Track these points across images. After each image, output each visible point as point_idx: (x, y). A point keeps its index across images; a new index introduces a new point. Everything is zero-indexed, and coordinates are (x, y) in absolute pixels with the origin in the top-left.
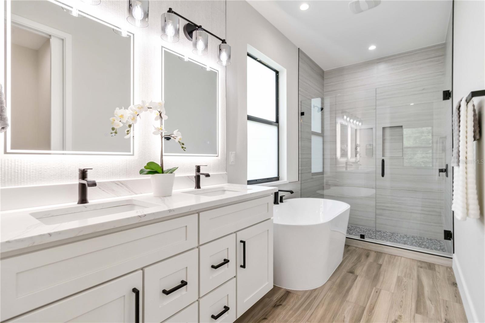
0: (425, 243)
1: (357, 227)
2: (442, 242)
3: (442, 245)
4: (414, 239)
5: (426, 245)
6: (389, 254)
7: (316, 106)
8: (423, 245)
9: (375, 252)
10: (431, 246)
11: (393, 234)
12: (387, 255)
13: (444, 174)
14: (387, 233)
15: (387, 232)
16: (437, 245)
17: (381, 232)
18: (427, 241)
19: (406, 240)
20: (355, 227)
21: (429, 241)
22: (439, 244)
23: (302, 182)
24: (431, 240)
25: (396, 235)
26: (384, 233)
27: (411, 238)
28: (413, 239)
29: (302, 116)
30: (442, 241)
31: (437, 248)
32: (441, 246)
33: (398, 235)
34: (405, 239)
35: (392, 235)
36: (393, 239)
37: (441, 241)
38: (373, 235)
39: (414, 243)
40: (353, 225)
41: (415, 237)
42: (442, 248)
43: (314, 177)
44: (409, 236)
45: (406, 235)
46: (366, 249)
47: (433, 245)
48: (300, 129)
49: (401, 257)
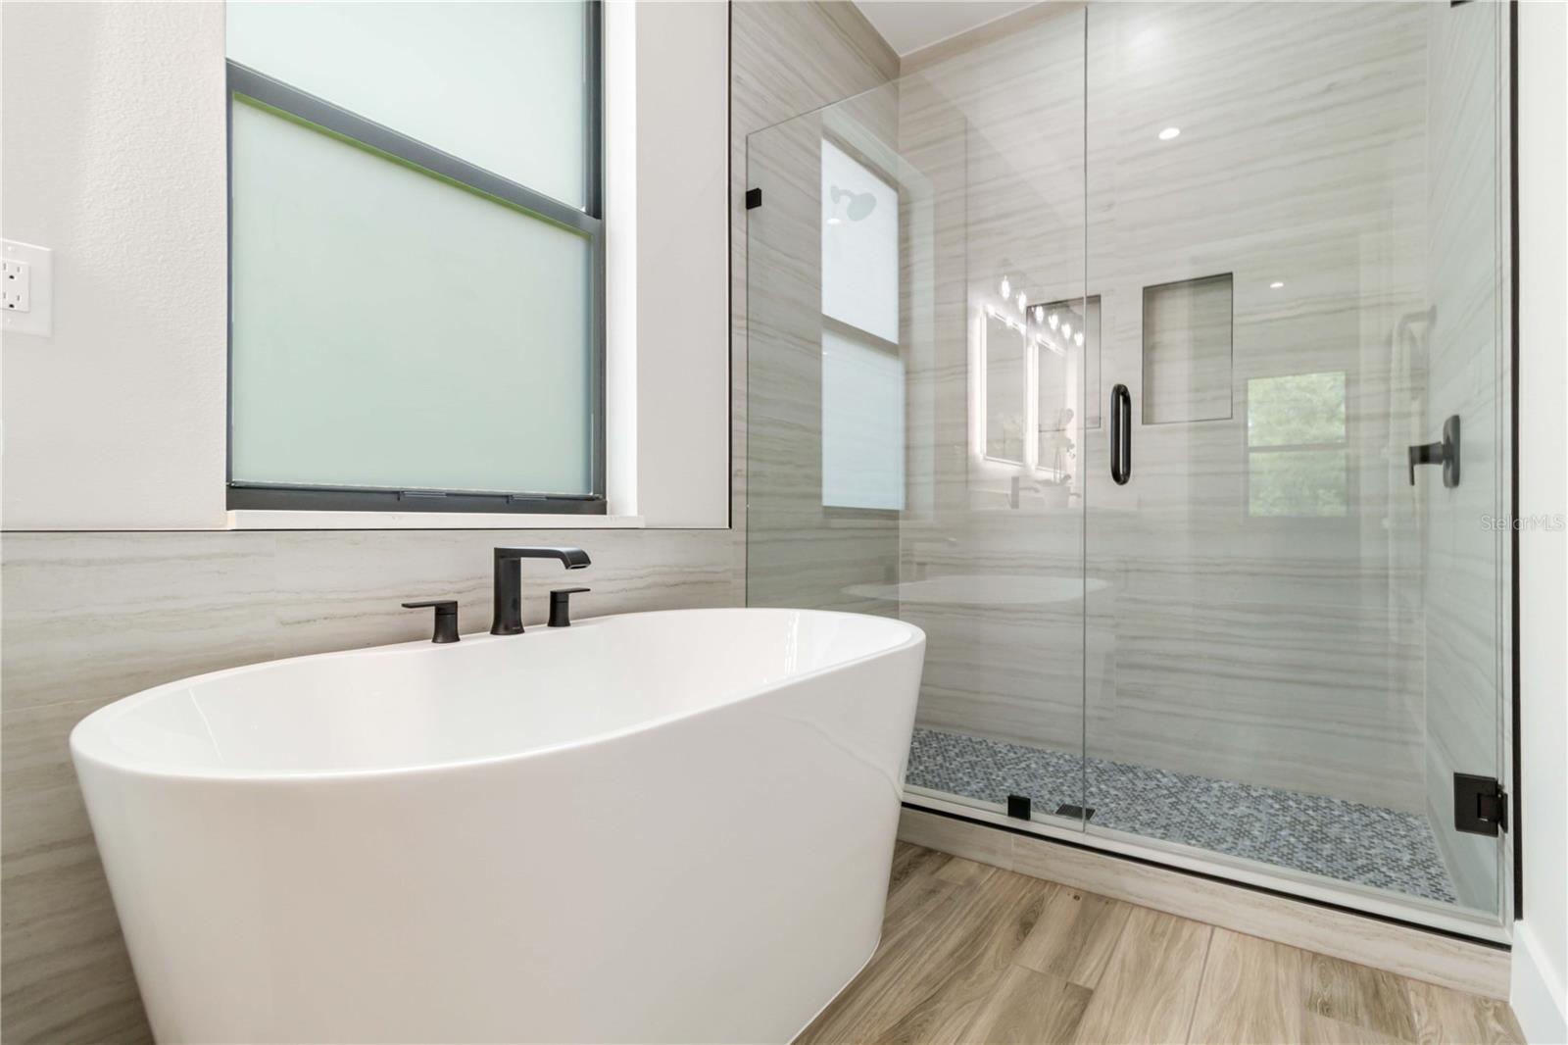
0: (1334, 830)
1: (1033, 751)
2: (1417, 823)
3: (1418, 839)
4: (1285, 809)
5: (1339, 840)
6: (1150, 909)
7: (846, 193)
8: (1325, 839)
9: (1076, 898)
10: (1366, 843)
11: (1186, 781)
12: (1135, 912)
13: (1436, 471)
14: (1164, 776)
15: (1164, 771)
16: (1395, 839)
17: (1135, 774)
18: (1346, 819)
19: (1248, 816)
20: (1023, 750)
21: (1356, 815)
22: (1403, 833)
23: (753, 537)
24: (1361, 809)
25: (1202, 785)
26: (1149, 777)
27: (1270, 801)
28: (1277, 806)
29: (750, 211)
30: (1416, 818)
31: (1398, 855)
32: (1412, 846)
33: (1208, 790)
34: (1242, 809)
35: (1183, 790)
36: (1185, 810)
37: (1409, 816)
38: (1093, 789)
39: (1281, 828)
40: (1016, 743)
41: (1289, 794)
42: (1421, 856)
43: (836, 522)
44: (1260, 792)
45: (1246, 788)
46: (1030, 878)
47: (1376, 841)
48: (739, 273)
49: (1214, 926)
